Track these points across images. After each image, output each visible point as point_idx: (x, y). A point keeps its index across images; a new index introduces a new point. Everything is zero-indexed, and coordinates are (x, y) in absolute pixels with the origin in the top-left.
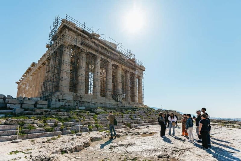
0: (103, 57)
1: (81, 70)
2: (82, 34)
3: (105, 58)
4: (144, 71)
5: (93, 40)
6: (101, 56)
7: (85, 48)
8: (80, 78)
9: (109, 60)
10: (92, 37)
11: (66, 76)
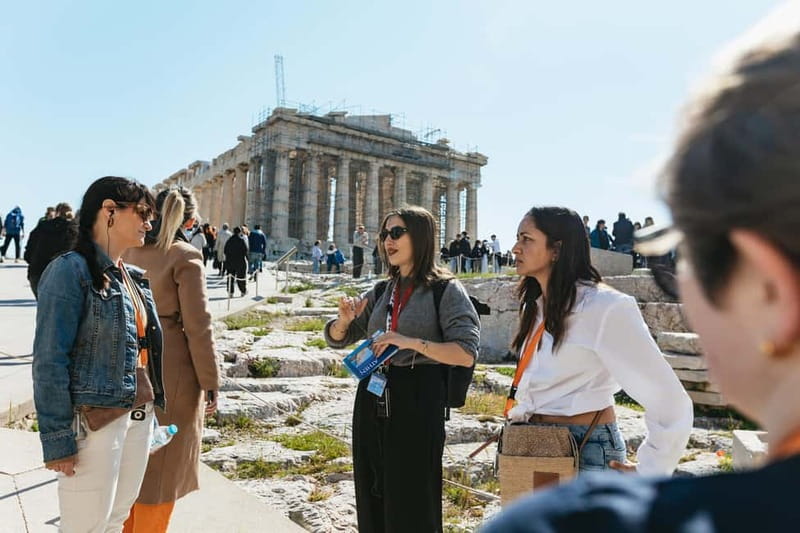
0: (355, 156)
1: (308, 193)
2: (310, 122)
3: (361, 157)
4: (482, 168)
5: (332, 127)
6: (350, 155)
7: (316, 148)
8: (306, 210)
9: (370, 159)
10: (330, 120)
11: (282, 210)
